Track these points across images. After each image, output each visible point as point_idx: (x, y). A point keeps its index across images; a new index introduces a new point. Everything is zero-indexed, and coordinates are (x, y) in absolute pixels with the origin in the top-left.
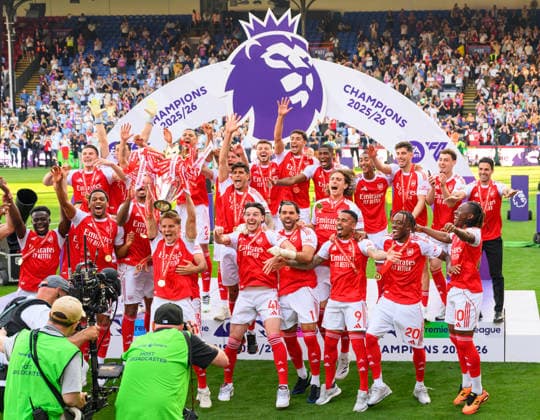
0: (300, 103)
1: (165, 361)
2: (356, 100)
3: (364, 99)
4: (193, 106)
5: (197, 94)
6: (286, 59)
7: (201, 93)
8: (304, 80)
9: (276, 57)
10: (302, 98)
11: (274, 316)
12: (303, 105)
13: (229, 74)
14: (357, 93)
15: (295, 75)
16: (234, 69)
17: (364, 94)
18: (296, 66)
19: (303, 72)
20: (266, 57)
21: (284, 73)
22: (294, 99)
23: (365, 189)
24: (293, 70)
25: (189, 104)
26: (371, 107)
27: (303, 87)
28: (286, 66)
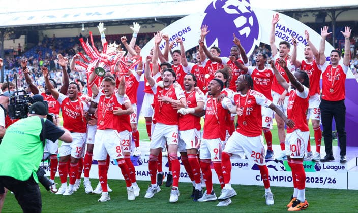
0: (245, 34)
1: (23, 133)
2: (280, 31)
3: (284, 30)
4: (183, 38)
5: (185, 31)
6: (237, 8)
7: (187, 30)
8: (248, 20)
9: (231, 7)
10: (247, 31)
11: (175, 143)
12: (247, 35)
13: (203, 18)
14: (280, 27)
15: (242, 17)
16: (207, 15)
17: (284, 27)
18: (243, 12)
19: (247, 15)
20: (225, 7)
21: (235, 16)
22: (242, 32)
23: (258, 74)
24: (241, 14)
25: (181, 37)
26: (289, 36)
27: (247, 24)
28: (237, 12)
